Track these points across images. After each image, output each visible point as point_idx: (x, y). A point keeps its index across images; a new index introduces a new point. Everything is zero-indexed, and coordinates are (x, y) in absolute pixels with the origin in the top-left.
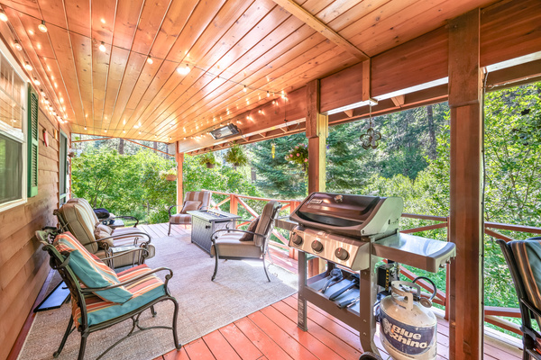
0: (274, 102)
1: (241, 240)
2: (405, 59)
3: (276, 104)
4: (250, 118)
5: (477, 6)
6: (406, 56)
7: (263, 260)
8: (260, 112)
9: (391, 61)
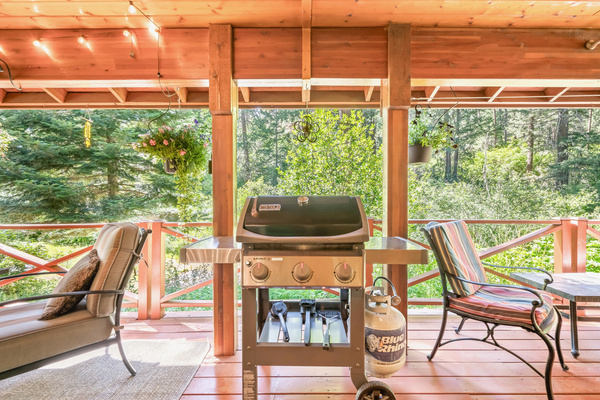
0: (126, 33)
1: (43, 318)
2: (349, 45)
3: (130, 38)
4: (43, 47)
5: (408, 21)
6: (350, 42)
7: (117, 339)
8: (81, 40)
9: (335, 42)
